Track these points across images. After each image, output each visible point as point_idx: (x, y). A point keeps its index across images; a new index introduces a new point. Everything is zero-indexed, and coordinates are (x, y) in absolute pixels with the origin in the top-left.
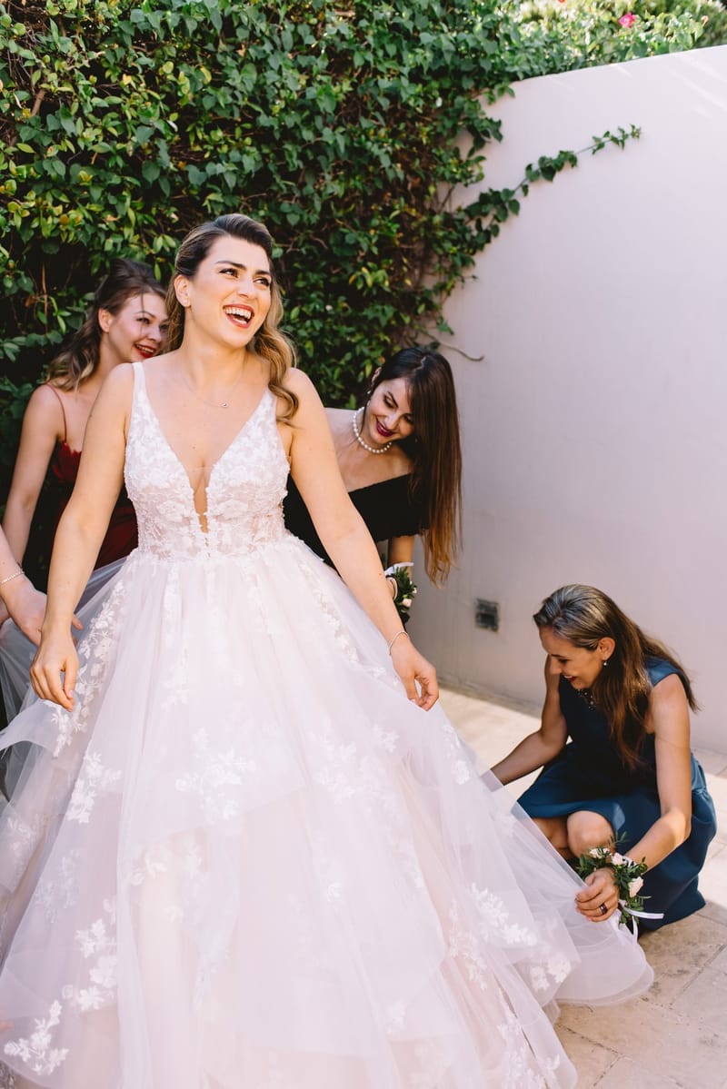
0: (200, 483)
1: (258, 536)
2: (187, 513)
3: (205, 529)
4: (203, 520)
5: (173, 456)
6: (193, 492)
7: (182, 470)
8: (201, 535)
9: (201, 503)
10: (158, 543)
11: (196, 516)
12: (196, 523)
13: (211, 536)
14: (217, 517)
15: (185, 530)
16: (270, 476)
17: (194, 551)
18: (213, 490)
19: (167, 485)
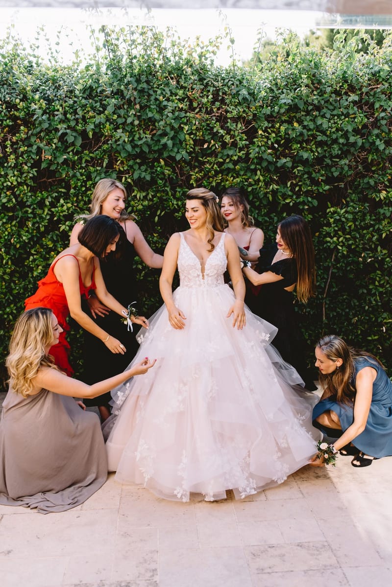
0: (203, 264)
1: (218, 282)
2: (199, 273)
3: (203, 279)
4: (203, 276)
5: (195, 256)
6: (201, 266)
7: (198, 260)
8: (202, 280)
9: (203, 270)
10: (188, 283)
11: (201, 274)
12: (201, 277)
13: (205, 281)
14: (207, 275)
15: (197, 279)
16: (224, 262)
17: (200, 285)
18: (207, 267)
19: (193, 264)
